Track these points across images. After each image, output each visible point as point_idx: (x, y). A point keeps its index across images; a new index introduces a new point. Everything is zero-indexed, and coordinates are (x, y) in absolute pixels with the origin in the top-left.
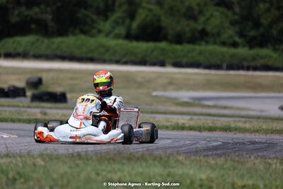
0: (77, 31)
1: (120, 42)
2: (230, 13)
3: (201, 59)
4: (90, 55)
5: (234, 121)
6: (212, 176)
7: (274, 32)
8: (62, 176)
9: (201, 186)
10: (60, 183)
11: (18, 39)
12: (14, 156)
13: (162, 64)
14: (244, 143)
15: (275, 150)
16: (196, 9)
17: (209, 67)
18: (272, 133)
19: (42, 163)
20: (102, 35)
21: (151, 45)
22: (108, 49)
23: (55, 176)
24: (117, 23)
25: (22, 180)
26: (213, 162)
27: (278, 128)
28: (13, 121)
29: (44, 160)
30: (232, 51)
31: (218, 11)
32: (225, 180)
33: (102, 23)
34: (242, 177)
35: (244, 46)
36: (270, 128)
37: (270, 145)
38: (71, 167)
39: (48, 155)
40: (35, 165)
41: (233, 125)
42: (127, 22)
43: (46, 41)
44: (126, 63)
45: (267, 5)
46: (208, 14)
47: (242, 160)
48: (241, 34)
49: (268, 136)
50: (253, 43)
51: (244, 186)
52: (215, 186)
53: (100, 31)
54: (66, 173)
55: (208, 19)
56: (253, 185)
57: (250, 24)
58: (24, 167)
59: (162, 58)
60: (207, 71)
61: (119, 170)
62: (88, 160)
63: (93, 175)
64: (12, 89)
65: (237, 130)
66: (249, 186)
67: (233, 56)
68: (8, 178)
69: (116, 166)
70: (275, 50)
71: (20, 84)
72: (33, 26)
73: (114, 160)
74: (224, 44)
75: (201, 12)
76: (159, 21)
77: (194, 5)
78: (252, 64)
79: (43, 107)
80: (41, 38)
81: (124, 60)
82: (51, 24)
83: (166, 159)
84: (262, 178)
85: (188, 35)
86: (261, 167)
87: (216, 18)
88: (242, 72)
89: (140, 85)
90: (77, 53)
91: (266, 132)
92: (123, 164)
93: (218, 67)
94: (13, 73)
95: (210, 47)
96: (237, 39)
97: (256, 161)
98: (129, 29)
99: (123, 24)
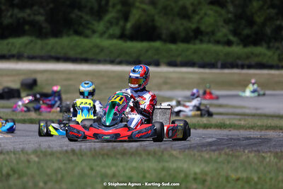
0: (71, 32)
1: (115, 41)
2: (223, 12)
3: (195, 58)
4: (84, 56)
6: (207, 169)
7: (268, 30)
8: (56, 172)
9: (195, 179)
10: (54, 178)
11: (11, 40)
12: (8, 153)
13: (157, 64)
14: (239, 139)
15: (269, 145)
16: (190, 9)
17: (203, 66)
18: (266, 129)
19: (36, 159)
20: (96, 35)
21: (145, 45)
22: (102, 50)
23: (49, 171)
24: (111, 23)
25: (16, 176)
26: (207, 156)
27: (273, 125)
29: (38, 156)
30: (227, 49)
31: (211, 9)
32: (219, 173)
33: (95, 23)
34: (236, 170)
35: (238, 44)
36: (265, 124)
37: (265, 141)
38: (65, 163)
39: (42, 152)
40: (28, 161)
41: (227, 122)
42: (121, 23)
43: (39, 42)
44: (120, 63)
45: (261, 3)
46: (202, 12)
47: (237, 154)
48: (235, 33)
49: (263, 133)
50: (246, 42)
51: (238, 179)
52: (208, 179)
53: (94, 32)
54: (60, 169)
55: (201, 18)
56: (247, 178)
57: (243, 22)
58: (17, 163)
59: (156, 57)
60: (201, 70)
61: (113, 165)
62: (82, 155)
63: (87, 170)
64: (6, 90)
65: (231, 126)
66: (243, 179)
67: (227, 54)
68: (2, 175)
69: (110, 161)
70: (269, 48)
71: (15, 85)
72: (27, 27)
73: (108, 155)
74: (218, 42)
75: (194, 12)
76: (153, 21)
77: (188, 4)
78: (247, 62)
80: (33, 39)
81: (118, 60)
82: (45, 25)
83: (160, 154)
84: (256, 171)
85: (183, 35)
86: (255, 160)
87: (210, 17)
88: (236, 71)
90: (72, 54)
91: (261, 128)
92: (118, 159)
93: (212, 66)
94: (7, 75)
95: (204, 46)
96: (232, 38)
97: (250, 155)
98: (123, 29)
99: (117, 24)
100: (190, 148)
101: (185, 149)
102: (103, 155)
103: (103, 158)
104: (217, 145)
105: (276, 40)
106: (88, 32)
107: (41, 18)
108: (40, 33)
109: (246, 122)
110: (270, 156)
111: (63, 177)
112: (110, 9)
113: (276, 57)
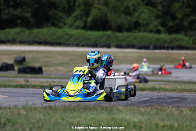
0: (49, 24)
1: (79, 31)
2: (155, 10)
3: (135, 42)
4: (58, 41)
5: (158, 84)
6: (142, 119)
7: (186, 23)
8: (38, 122)
9: (134, 126)
10: (37, 125)
11: (8, 30)
12: (5, 108)
13: (109, 46)
14: (165, 99)
15: (186, 102)
16: (132, 8)
17: (140, 48)
18: (184, 91)
19: (24, 113)
20: (66, 26)
21: (100, 33)
22: (70, 37)
23: (33, 121)
24: (77, 18)
25: (11, 124)
26: (143, 110)
27: (188, 88)
28: (5, 86)
29: (26, 111)
30: (157, 36)
31: (146, 9)
32: (151, 122)
33: (66, 18)
34: (163, 120)
35: (165, 33)
36: (183, 88)
37: (183, 99)
38: (44, 115)
39: (28, 107)
40: (19, 114)
41: (157, 87)
42: (84, 18)
43: (27, 31)
44: (83, 46)
45: (181, 4)
46: (140, 11)
47: (163, 108)
48: (163, 25)
49: (182, 94)
50: (170, 31)
51: (164, 126)
52: (144, 126)
53: (65, 24)
54: (41, 119)
55: (140, 15)
56: (171, 125)
57: (169, 17)
58: (12, 115)
59: (108, 42)
60: (139, 51)
61: (78, 116)
62: (56, 110)
63: (60, 120)
64: (4, 65)
65: (160, 89)
66: (168, 126)
67: (157, 40)
68: (1, 124)
69: (76, 114)
70: (186, 35)
71: (10, 61)
72: (19, 21)
73: (74, 110)
74: (151, 31)
75: (135, 10)
76: (106, 16)
77: (130, 4)
78: (171, 45)
79: (26, 77)
80: (23, 29)
81: (82, 44)
82: (31, 20)
83: (110, 109)
84: (177, 120)
85: (126, 26)
86: (176, 113)
87: (145, 14)
88: (163, 51)
90: (49, 39)
91: (181, 91)
92: (81, 112)
93: (147, 48)
95: (141, 34)
96: (160, 28)
97: (172, 109)
98: (85, 22)
99: (81, 18)
100: (131, 104)
101: (128, 105)
102: (71, 110)
103: (71, 112)
104: (150, 102)
105: (191, 29)
106: (61, 24)
107: (28, 15)
108: (28, 25)
109: (170, 87)
110: (186, 110)
111: (43, 125)
112: (76, 8)
113: (191, 41)
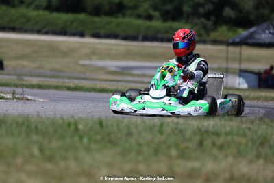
1: (41, 12)
3: (118, 31)
4: (12, 25)
13: (82, 35)
17: (126, 38)
21: (70, 16)
22: (28, 19)
30: (148, 23)
35: (158, 19)
44: (47, 33)
59: (80, 29)
60: (123, 42)
67: (148, 28)
74: (139, 17)
78: (166, 36)
81: (46, 30)
88: (155, 44)
89: (65, 54)
93: (134, 39)
95: (127, 20)
